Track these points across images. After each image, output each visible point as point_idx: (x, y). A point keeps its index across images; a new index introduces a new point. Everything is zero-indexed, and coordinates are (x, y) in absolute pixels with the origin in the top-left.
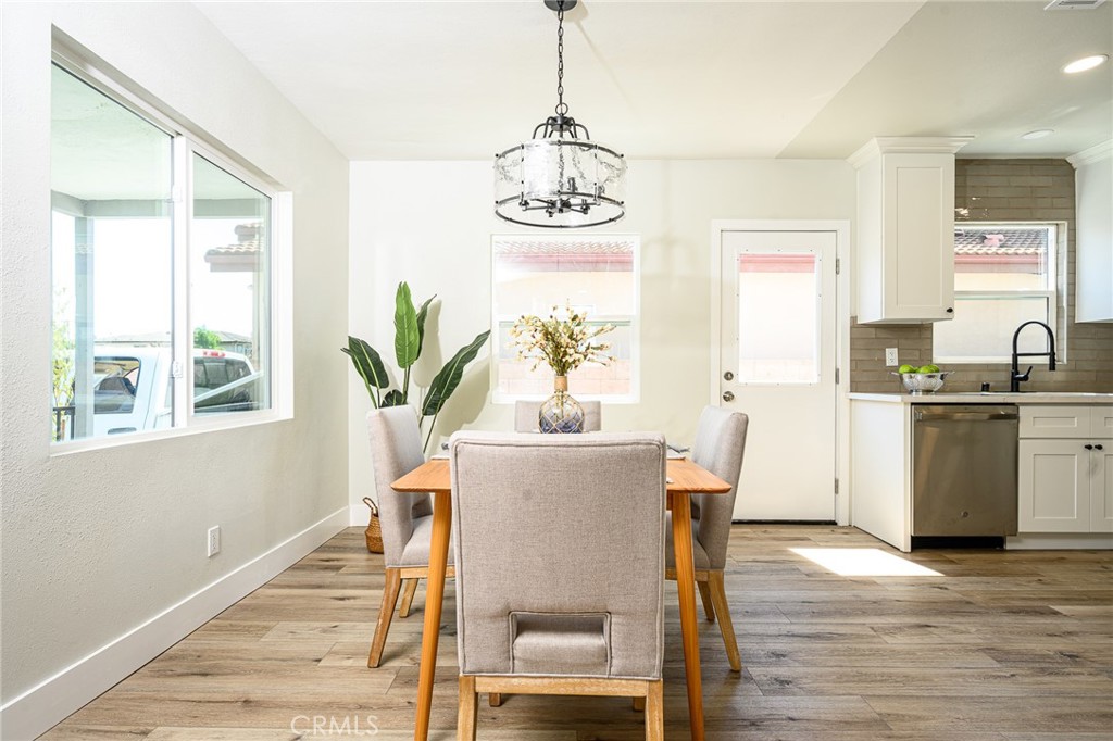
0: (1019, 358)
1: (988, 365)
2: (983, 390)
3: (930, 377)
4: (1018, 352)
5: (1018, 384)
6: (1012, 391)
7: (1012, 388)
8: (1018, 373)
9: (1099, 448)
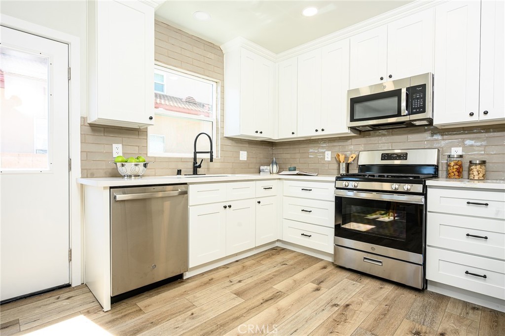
0: (197, 154)
1: (181, 158)
2: (178, 174)
3: (136, 165)
4: (197, 151)
5: (197, 170)
6: (194, 174)
7: (194, 172)
8: (196, 163)
9: (230, 206)
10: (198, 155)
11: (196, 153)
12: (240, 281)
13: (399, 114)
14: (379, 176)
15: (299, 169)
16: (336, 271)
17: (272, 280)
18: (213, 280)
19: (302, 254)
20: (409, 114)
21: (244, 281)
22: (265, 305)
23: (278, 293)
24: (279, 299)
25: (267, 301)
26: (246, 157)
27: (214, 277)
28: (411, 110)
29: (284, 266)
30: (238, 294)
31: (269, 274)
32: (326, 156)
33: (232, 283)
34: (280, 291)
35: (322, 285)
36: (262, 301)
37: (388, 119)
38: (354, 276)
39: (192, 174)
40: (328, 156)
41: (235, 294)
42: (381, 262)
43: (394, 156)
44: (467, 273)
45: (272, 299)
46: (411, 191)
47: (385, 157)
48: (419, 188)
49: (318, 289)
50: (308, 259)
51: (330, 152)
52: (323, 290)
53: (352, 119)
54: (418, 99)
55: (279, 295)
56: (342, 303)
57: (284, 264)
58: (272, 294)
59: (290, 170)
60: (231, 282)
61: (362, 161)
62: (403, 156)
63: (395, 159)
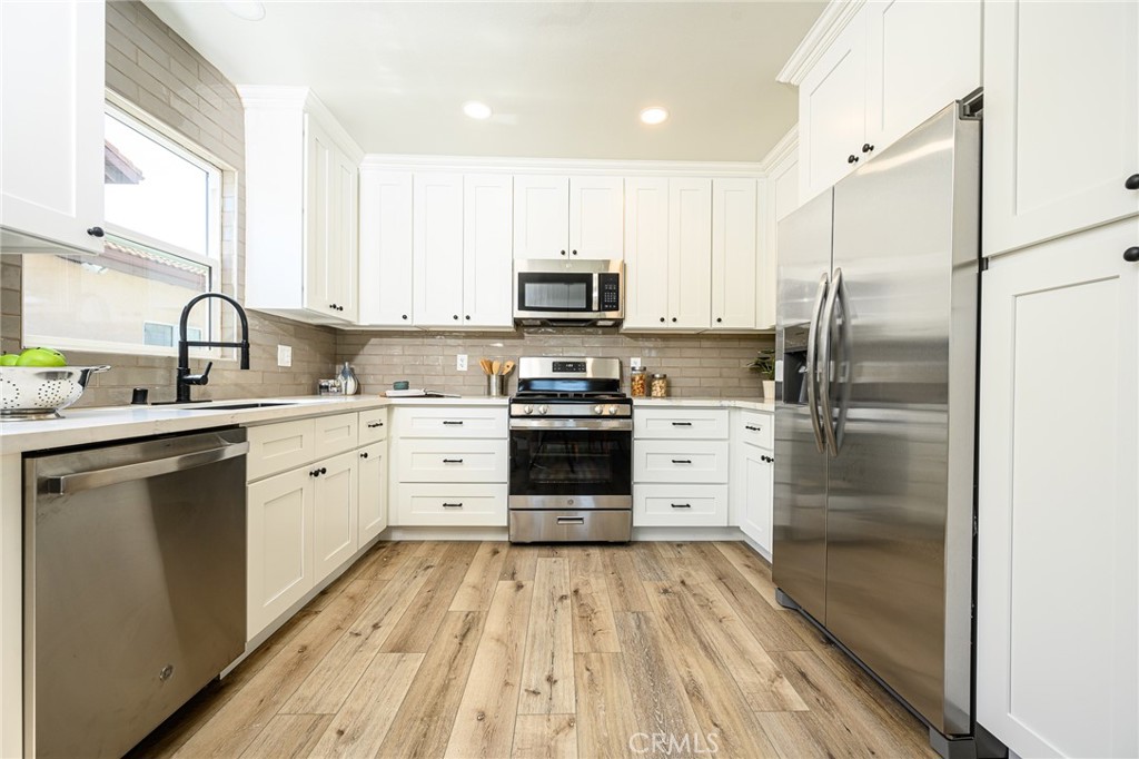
0: (192, 348)
2: (134, 402)
4: (189, 340)
5: (188, 390)
6: (179, 401)
7: (179, 395)
8: (188, 372)
9: (324, 471)
10: (193, 352)
11: (184, 345)
12: (376, 626)
13: (589, 308)
15: (417, 387)
16: (516, 552)
17: (434, 601)
18: (310, 648)
19: (439, 541)
20: (599, 310)
21: (386, 621)
22: (468, 643)
23: (467, 616)
24: (481, 625)
25: (464, 636)
26: (289, 359)
27: (305, 643)
28: (603, 307)
29: (431, 570)
30: (401, 647)
31: (419, 593)
32: (459, 362)
33: (363, 637)
34: (470, 612)
35: (519, 577)
36: (457, 641)
38: (545, 551)
39: (175, 399)
40: (462, 362)
41: (392, 651)
42: (581, 519)
43: (570, 365)
44: (673, 506)
45: (468, 630)
46: (618, 414)
47: (558, 367)
48: (623, 409)
49: (520, 587)
50: (458, 548)
51: (466, 356)
52: (528, 584)
53: (522, 306)
54: (611, 291)
55: (473, 618)
56: (567, 591)
57: (428, 567)
58: (461, 621)
59: (396, 388)
60: (357, 635)
61: (524, 373)
62: (579, 367)
63: (571, 370)
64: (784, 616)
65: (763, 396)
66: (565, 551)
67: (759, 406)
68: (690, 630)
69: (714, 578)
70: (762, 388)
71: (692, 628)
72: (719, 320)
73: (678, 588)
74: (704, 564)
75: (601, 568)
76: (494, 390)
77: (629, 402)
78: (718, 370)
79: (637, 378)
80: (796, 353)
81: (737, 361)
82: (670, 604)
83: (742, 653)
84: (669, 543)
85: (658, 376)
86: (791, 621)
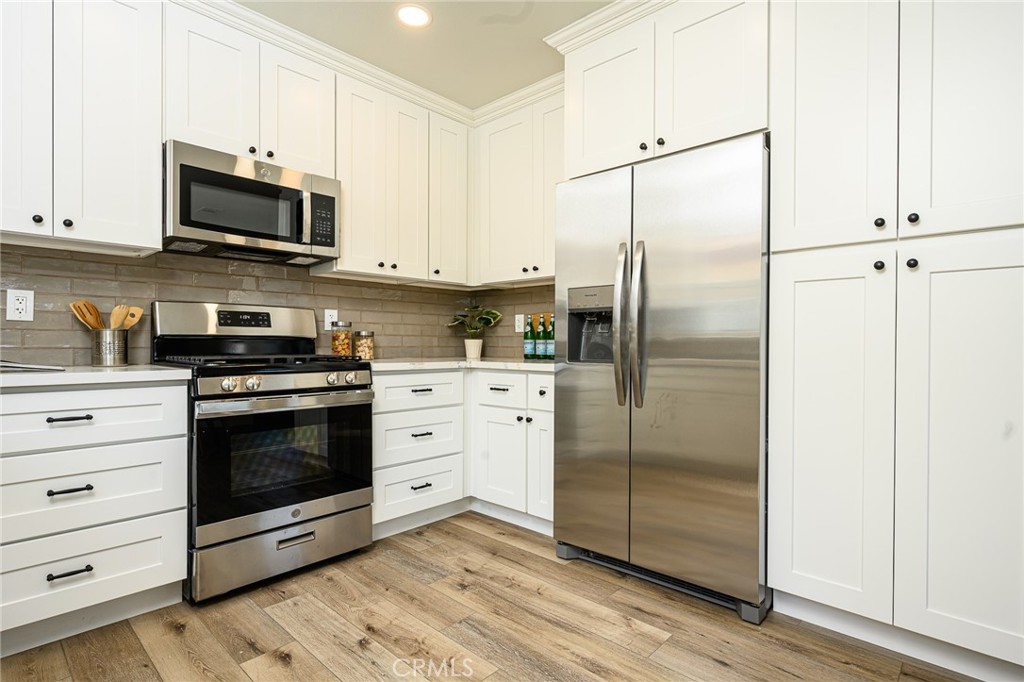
13: (296, 238)
14: (276, 360)
20: (311, 244)
28: (315, 239)
32: (14, 303)
37: (261, 240)
40: (22, 303)
42: (312, 533)
43: (246, 317)
44: (414, 489)
47: (226, 318)
49: (284, 657)
51: (30, 293)
52: (293, 649)
53: (186, 219)
54: (323, 219)
56: (358, 633)
61: (163, 328)
62: (263, 320)
63: (247, 324)
64: (575, 567)
65: (465, 356)
66: (292, 586)
67: (463, 364)
68: (527, 615)
69: (490, 555)
70: (464, 347)
71: (527, 611)
72: (437, 272)
73: (469, 578)
74: (465, 545)
75: (366, 590)
76: (109, 357)
77: (366, 366)
78: (419, 328)
79: (343, 336)
80: (578, 314)
81: (436, 318)
82: (481, 597)
83: (585, 613)
84: (404, 533)
85: (363, 333)
86: (582, 568)
